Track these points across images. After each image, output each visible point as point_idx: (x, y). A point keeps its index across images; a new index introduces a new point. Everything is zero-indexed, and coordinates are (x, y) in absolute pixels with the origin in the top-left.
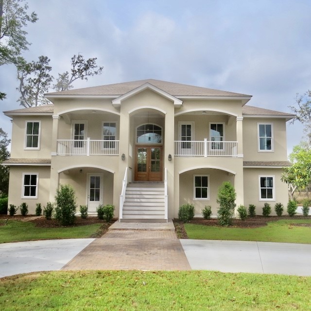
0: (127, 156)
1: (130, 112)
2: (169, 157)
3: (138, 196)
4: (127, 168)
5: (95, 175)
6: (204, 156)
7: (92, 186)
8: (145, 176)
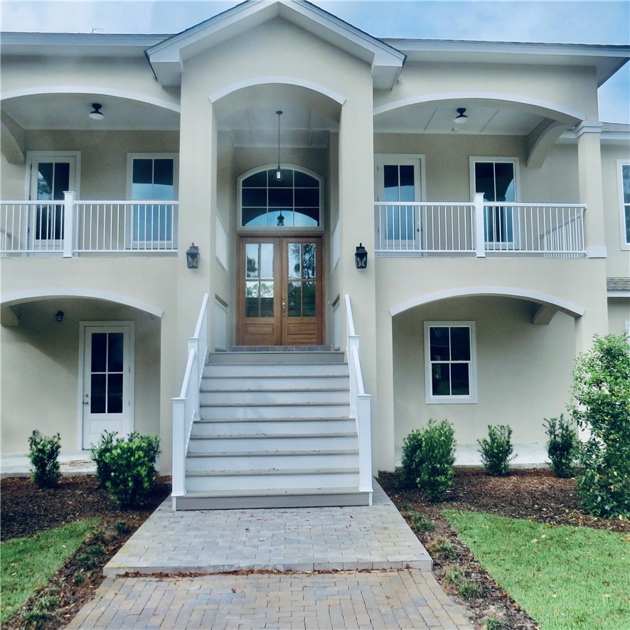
0: (205, 255)
1: (214, 98)
2: (357, 255)
3: (249, 398)
4: (206, 296)
5: (107, 329)
6: (474, 254)
7: (97, 364)
8: (269, 329)
